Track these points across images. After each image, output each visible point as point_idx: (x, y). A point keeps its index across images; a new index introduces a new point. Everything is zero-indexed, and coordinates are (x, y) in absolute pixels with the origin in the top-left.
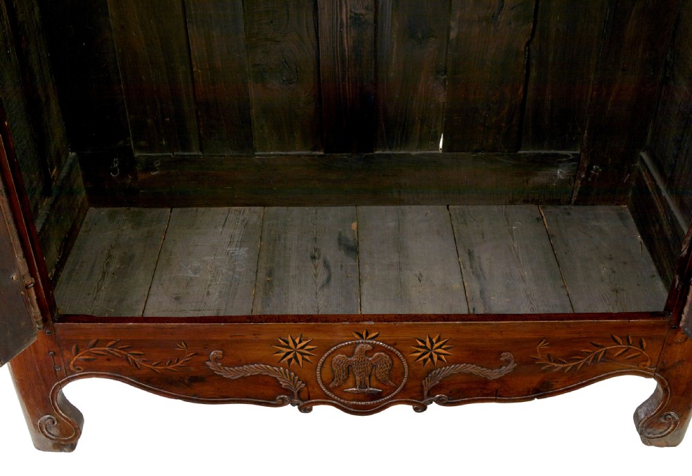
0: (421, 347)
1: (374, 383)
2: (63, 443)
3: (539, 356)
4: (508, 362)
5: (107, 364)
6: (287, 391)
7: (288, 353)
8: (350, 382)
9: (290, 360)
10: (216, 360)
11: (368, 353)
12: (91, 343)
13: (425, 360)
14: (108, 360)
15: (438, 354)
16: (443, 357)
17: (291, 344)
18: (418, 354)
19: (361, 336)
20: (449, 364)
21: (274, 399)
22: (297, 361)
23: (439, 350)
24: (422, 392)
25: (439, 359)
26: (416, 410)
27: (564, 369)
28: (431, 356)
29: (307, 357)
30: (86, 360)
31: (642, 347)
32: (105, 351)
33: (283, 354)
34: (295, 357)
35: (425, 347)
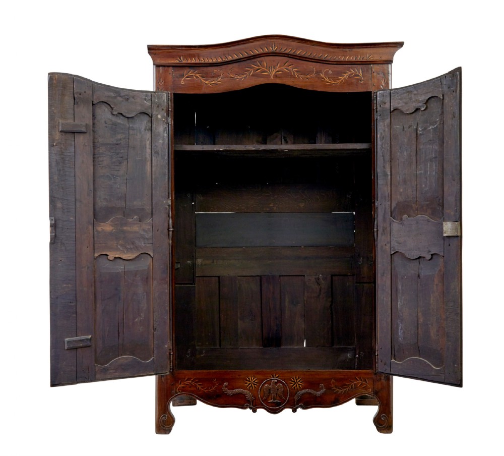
0: (293, 381)
1: (278, 398)
2: (167, 429)
3: (333, 386)
4: (322, 388)
5: (189, 389)
6: (248, 402)
7: (249, 384)
8: (270, 398)
9: (250, 387)
10: (226, 386)
11: (276, 383)
12: (186, 379)
13: (295, 387)
14: (190, 387)
15: (299, 384)
16: (300, 386)
17: (251, 380)
18: (292, 385)
19: (273, 376)
20: (303, 389)
21: (243, 405)
22: (252, 388)
23: (299, 383)
24: (294, 402)
25: (299, 387)
26: (293, 411)
27: (342, 392)
28: (296, 386)
29: (256, 386)
30: (183, 387)
31: (366, 382)
32: (189, 383)
33: (247, 384)
34: (252, 386)
35: (294, 382)
